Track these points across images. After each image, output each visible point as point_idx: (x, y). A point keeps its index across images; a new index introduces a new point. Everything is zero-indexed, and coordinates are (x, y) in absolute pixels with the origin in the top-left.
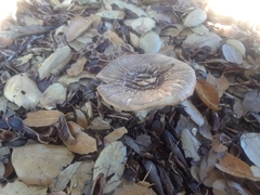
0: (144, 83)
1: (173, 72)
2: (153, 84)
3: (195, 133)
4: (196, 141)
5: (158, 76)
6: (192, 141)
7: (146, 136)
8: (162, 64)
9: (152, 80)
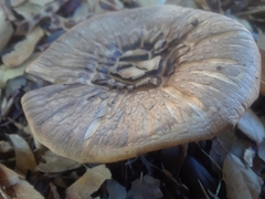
0: (135, 72)
1: (199, 40)
2: (153, 73)
3: (250, 161)
4: (253, 177)
5: (165, 53)
6: (247, 179)
7: (149, 179)
8: (171, 23)
9: (152, 64)
